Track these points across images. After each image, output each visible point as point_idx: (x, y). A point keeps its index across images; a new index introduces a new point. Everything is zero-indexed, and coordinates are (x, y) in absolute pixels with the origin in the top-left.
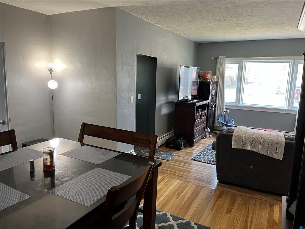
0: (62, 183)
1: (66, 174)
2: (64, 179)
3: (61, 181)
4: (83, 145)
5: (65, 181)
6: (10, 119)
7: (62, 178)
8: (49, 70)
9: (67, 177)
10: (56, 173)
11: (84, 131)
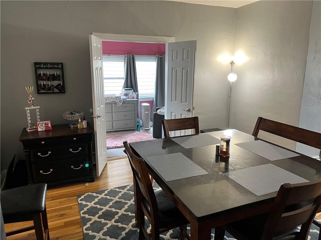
0: (235, 170)
1: (238, 163)
2: (236, 166)
3: (234, 168)
4: (257, 139)
5: (238, 168)
6: (194, 108)
7: (235, 165)
8: (231, 63)
9: (240, 165)
10: (230, 159)
11: (260, 125)
